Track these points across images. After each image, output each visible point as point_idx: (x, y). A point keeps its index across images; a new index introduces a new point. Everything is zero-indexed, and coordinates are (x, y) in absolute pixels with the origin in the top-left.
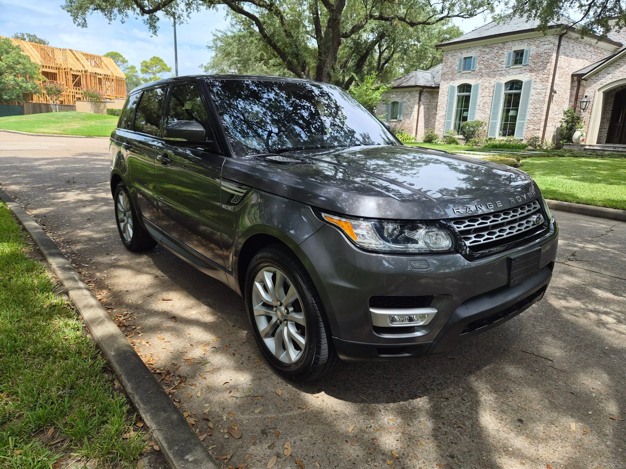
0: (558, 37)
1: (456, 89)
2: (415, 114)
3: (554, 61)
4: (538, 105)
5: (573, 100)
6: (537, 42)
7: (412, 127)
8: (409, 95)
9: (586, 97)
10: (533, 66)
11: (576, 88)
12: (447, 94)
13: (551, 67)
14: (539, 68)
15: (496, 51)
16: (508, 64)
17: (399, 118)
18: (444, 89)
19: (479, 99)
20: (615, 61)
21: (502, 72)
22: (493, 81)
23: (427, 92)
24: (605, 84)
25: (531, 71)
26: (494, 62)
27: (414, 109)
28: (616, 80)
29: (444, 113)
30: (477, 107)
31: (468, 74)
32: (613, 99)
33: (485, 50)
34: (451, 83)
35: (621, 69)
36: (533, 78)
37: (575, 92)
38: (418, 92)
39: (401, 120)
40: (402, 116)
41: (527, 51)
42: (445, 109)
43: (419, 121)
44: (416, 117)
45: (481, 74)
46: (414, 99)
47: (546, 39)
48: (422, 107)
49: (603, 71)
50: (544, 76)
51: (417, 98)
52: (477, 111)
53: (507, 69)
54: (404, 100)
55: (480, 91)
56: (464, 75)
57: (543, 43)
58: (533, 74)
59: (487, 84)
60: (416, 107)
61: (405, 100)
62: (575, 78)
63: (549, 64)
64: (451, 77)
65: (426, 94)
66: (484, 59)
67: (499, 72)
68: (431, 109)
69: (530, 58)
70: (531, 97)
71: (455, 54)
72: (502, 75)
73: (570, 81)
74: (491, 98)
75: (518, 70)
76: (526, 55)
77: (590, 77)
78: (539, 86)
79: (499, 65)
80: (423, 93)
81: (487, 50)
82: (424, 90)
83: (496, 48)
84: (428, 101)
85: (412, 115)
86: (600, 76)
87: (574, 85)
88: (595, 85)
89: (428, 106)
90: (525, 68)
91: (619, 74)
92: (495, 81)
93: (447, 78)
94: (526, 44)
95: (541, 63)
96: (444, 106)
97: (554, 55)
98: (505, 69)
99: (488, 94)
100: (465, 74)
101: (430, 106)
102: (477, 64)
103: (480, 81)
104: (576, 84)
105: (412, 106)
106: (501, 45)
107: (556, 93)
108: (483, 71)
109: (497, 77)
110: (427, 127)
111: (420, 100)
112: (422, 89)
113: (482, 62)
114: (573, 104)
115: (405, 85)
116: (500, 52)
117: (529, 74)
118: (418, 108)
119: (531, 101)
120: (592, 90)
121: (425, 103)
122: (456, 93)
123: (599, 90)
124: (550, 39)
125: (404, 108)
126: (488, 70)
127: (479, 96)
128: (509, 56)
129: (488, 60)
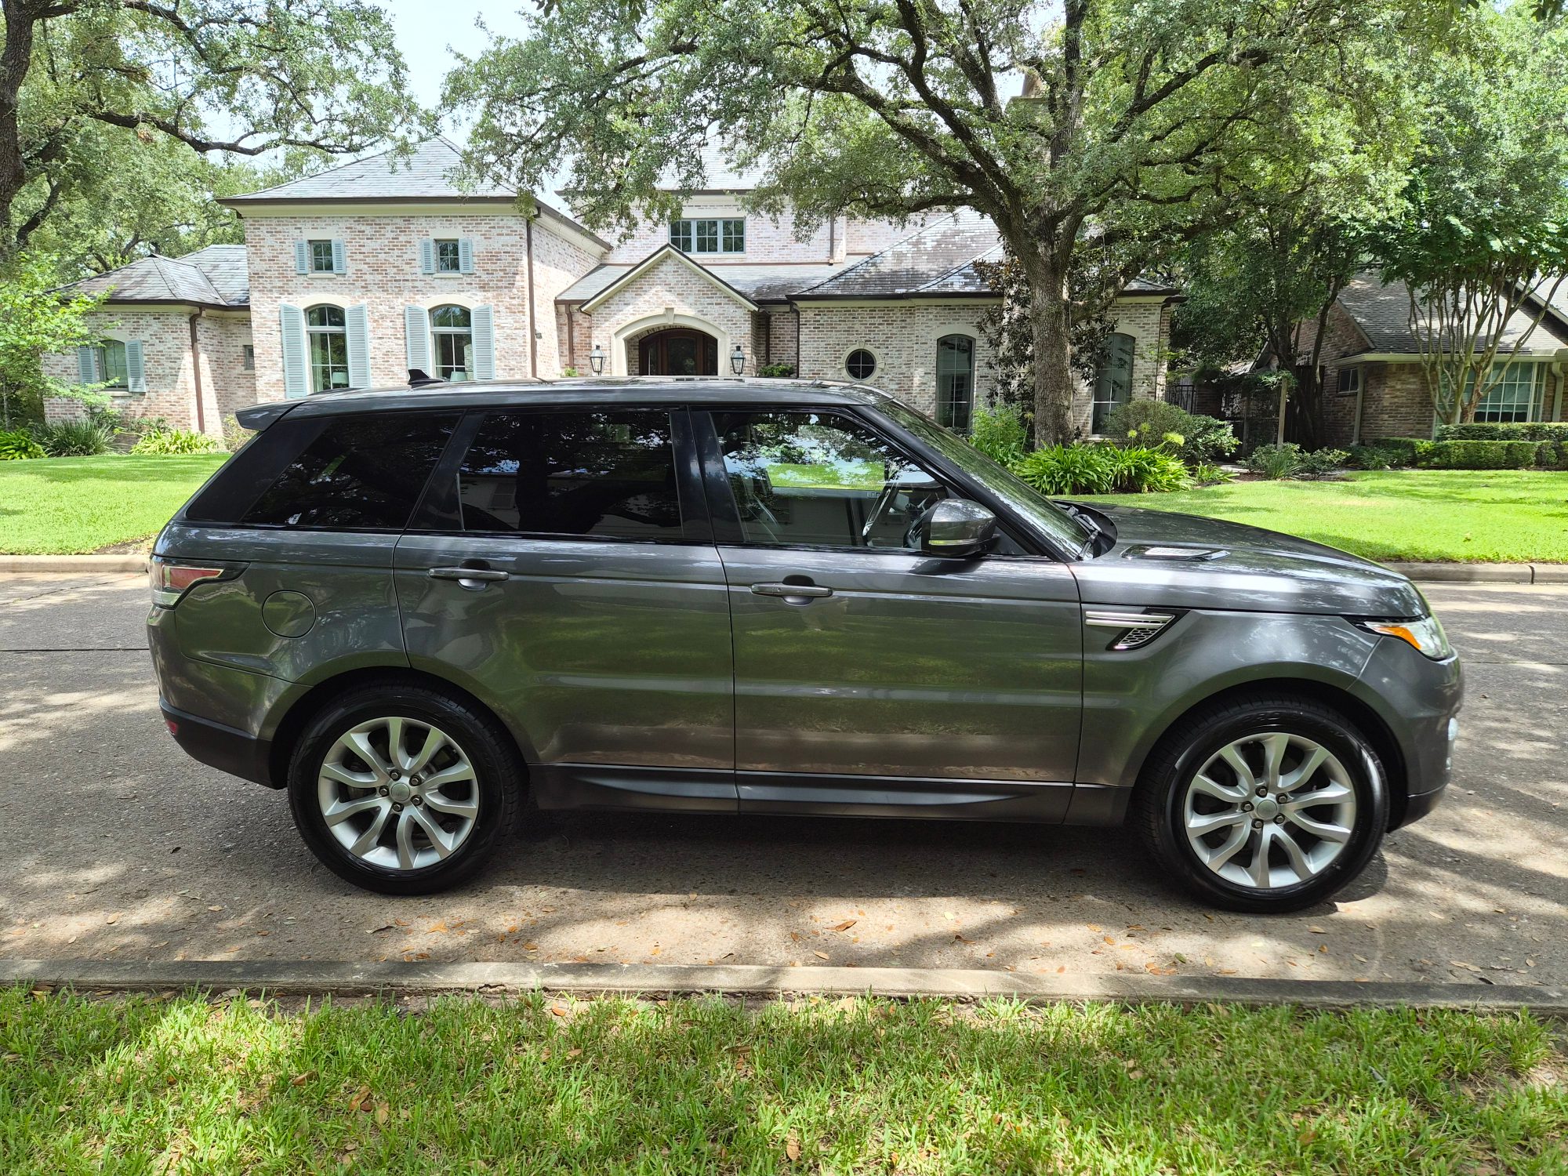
0: (525, 223)
1: (302, 316)
2: (187, 374)
3: (526, 272)
4: (514, 363)
5: (566, 352)
6: (484, 228)
7: (186, 411)
8: (156, 326)
9: (598, 347)
10: (484, 277)
11: (566, 329)
12: (276, 327)
13: (522, 281)
14: (500, 284)
15: (392, 235)
16: (428, 267)
17: (135, 386)
18: (264, 315)
19: (371, 344)
20: (633, 281)
21: (416, 284)
22: (399, 303)
23: (210, 318)
24: (624, 324)
25: (484, 287)
26: (391, 260)
27: (184, 362)
28: (641, 317)
29: (279, 376)
30: (371, 361)
31: (327, 281)
32: (637, 352)
33: (363, 228)
34: (284, 301)
35: (646, 297)
36: (492, 303)
37: (566, 336)
38: (186, 319)
39: (143, 394)
40: (142, 380)
41: (466, 245)
42: (280, 365)
43: (204, 396)
44: (194, 386)
45: (363, 284)
46: (175, 335)
47: (501, 224)
48: (203, 358)
49: (617, 298)
50: (514, 302)
51: (187, 334)
52: (371, 371)
53: (428, 278)
54: (143, 339)
55: (369, 325)
56: (317, 283)
57: (499, 231)
58: (489, 294)
59: (383, 309)
60: (188, 357)
61: (145, 336)
62: (562, 308)
63: (518, 277)
64: (281, 284)
65: (206, 324)
66: (363, 250)
67: (410, 284)
68: (226, 361)
69: (475, 260)
70: (495, 345)
71: (279, 228)
72: (416, 290)
73: (554, 314)
74: (402, 342)
75: (452, 282)
76: (466, 252)
77: (595, 308)
78: (507, 320)
79: (406, 268)
80: (199, 320)
81: (368, 230)
82: (204, 314)
83: (389, 228)
84: (215, 341)
85: (181, 378)
86: (613, 307)
87: (562, 321)
88: (607, 324)
89: (218, 355)
90: (469, 280)
91: (645, 307)
92: (402, 304)
93: (269, 286)
94: (460, 227)
95: (502, 274)
96: (276, 356)
97: (525, 259)
98: (422, 277)
99: (390, 332)
100: (319, 281)
101: (222, 355)
102: (348, 259)
103: (364, 302)
104: (565, 319)
105: (176, 355)
106: (400, 222)
107: (541, 337)
108: (365, 277)
109: (406, 294)
110: (226, 409)
111: (194, 339)
112: (197, 310)
113: (361, 257)
114: (567, 359)
115: (139, 297)
116: (401, 239)
117: (481, 295)
118: (192, 359)
119: (496, 353)
120: (604, 333)
121: (210, 348)
122: (304, 328)
123: (616, 334)
124: (510, 224)
125: (146, 358)
126: (380, 277)
127: (370, 335)
128: (427, 252)
129: (374, 253)
